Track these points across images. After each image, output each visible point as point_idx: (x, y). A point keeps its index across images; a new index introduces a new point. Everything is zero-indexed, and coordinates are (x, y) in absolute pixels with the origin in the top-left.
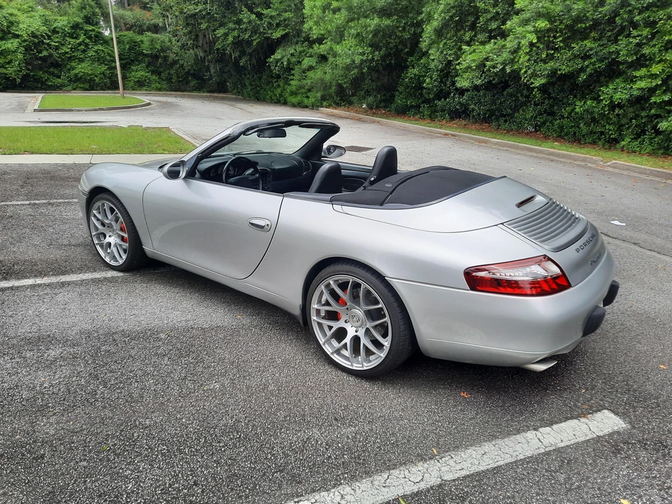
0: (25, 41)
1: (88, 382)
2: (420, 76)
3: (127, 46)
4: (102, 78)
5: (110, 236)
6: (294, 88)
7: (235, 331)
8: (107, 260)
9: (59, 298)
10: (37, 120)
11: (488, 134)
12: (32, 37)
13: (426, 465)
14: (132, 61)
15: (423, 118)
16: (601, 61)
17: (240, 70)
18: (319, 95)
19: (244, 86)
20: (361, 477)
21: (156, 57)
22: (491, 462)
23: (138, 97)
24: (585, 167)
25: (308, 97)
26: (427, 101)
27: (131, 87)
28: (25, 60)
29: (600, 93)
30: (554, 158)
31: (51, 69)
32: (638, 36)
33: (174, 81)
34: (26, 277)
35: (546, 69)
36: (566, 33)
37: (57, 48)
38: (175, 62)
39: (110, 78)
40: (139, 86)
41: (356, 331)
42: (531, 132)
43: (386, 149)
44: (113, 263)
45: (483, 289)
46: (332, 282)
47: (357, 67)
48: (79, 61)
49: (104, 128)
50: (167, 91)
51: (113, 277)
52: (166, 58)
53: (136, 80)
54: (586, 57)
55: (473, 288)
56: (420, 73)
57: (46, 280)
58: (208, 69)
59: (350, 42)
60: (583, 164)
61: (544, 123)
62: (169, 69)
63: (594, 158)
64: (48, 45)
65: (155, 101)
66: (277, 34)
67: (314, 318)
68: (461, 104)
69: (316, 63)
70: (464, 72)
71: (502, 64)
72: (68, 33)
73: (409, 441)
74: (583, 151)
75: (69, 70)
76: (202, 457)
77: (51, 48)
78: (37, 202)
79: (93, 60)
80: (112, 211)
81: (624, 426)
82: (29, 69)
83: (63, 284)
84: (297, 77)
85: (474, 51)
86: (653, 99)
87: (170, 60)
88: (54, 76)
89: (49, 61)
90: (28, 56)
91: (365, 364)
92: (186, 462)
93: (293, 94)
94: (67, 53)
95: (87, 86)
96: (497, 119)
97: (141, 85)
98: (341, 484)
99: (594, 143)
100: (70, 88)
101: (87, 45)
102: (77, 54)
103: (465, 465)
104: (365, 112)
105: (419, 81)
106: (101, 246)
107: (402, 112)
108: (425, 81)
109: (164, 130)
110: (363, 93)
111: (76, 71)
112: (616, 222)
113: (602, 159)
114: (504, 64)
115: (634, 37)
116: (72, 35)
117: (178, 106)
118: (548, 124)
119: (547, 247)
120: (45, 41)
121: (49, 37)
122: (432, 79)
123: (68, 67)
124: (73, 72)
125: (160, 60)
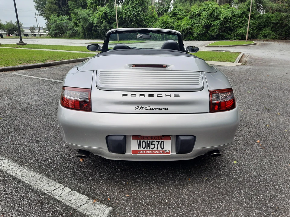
0: (221, 21)
3: (265, 20)
12: (225, 19)
14: (265, 26)
21: (277, 23)
27: (260, 38)
28: (219, 28)
31: (228, 32)
33: (283, 35)
37: (233, 23)
38: (287, 25)
39: (251, 34)
48: (241, 27)
50: (278, 39)
52: (282, 24)
53: (263, 35)
62: (282, 29)
64: (230, 22)
72: (240, 16)
75: (235, 31)
82: (220, 32)
87: (284, 24)
88: (229, 34)
89: (228, 28)
90: (221, 27)
94: (236, 24)
95: (240, 38)
97: (265, 37)
100: (233, 39)
102: (241, 25)
111: (238, 32)
116: (241, 17)
120: (229, 20)
121: (231, 18)
123: (236, 30)
124: (236, 32)
125: (278, 25)
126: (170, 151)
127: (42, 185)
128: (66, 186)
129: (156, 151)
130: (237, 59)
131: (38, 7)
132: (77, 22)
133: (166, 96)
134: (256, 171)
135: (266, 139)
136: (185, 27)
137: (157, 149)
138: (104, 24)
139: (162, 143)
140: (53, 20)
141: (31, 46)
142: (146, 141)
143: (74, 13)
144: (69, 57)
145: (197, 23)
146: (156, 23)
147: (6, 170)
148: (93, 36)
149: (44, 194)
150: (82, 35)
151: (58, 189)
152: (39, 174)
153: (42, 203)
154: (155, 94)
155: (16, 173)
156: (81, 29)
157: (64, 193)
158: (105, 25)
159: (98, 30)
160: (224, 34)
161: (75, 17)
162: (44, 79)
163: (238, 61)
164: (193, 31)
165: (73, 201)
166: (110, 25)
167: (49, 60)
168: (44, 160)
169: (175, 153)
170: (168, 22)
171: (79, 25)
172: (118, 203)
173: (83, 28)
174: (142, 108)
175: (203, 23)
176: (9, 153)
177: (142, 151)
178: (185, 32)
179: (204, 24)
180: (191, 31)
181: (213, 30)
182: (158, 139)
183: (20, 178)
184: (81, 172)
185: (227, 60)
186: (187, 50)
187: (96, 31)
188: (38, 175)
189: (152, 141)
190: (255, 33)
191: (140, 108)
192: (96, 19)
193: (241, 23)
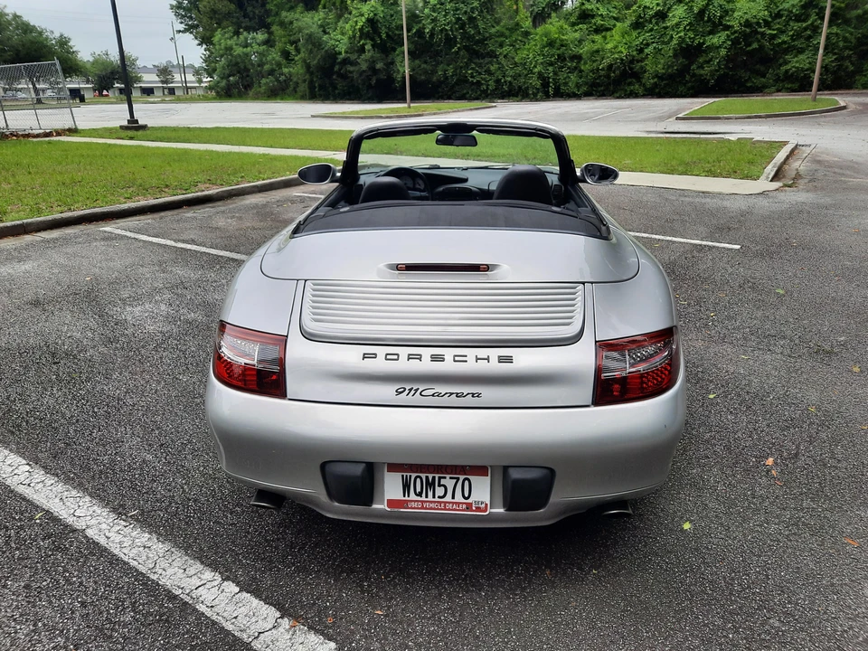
0: (735, 32)
12: (745, 26)
27: (862, 85)
28: (727, 56)
31: (758, 66)
37: (773, 37)
39: (834, 73)
48: (798, 52)
64: (763, 34)
72: (796, 15)
75: (781, 65)
77: (764, 38)
82: (729, 68)
88: (758, 74)
89: (758, 55)
90: (732, 51)
94: (784, 42)
95: (796, 86)
100: (773, 89)
102: (798, 43)
111: (788, 67)
116: (800, 17)
120: (759, 30)
121: (767, 24)
123: (781, 61)
124: (784, 68)
126: (486, 505)
127: (170, 571)
128: (227, 579)
129: (449, 503)
130: (770, 167)
131: (179, 6)
132: (291, 48)
133: (477, 359)
134: (742, 556)
135: (796, 455)
136: (616, 56)
137: (453, 498)
138: (367, 55)
139: (467, 482)
140: (223, 47)
141: (159, 135)
142: (423, 476)
143: (282, 24)
144: (260, 173)
145: (656, 40)
146: (527, 46)
147: (84, 527)
148: (337, 92)
149: (174, 598)
150: (303, 87)
151: (207, 586)
152: (163, 543)
153: (167, 621)
154: (449, 353)
155: (108, 538)
156: (301, 71)
157: (222, 597)
158: (372, 57)
159: (351, 72)
160: (744, 74)
161: (284, 36)
162: (189, 247)
163: (773, 174)
164: (642, 67)
165: (242, 621)
166: (387, 56)
167: (205, 183)
168: (177, 503)
169: (502, 510)
170: (562, 40)
171: (296, 58)
172: (353, 632)
173: (308, 67)
174: (413, 392)
175: (675, 42)
176: (93, 477)
177: (415, 501)
178: (617, 72)
179: (679, 44)
180: (637, 67)
181: (708, 62)
182: (456, 474)
183: (116, 552)
184: (267, 541)
185: (736, 172)
186: (583, 175)
187: (343, 76)
188: (160, 545)
189: (440, 478)
190: (847, 67)
191: (407, 392)
192: (345, 40)
193: (801, 37)
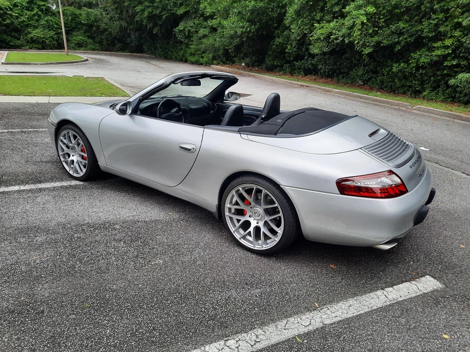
1: (68, 259)
2: (283, 44)
3: (70, 18)
4: (51, 41)
5: (73, 156)
6: (193, 51)
7: (168, 223)
8: (71, 172)
9: (39, 199)
10: (5, 70)
11: (332, 86)
13: (312, 314)
14: (74, 28)
15: (285, 74)
16: (411, 36)
17: (153, 37)
18: (211, 56)
19: (156, 48)
20: (269, 323)
21: (90, 26)
22: (355, 311)
23: (79, 55)
24: (399, 110)
25: (202, 57)
26: (288, 62)
27: (73, 48)
29: (410, 58)
30: (378, 103)
31: (13, 33)
32: (436, 19)
33: (104, 44)
34: (12, 185)
35: (372, 41)
36: (387, 16)
37: (17, 18)
38: (105, 30)
39: (57, 41)
40: (78, 47)
41: (257, 223)
42: (361, 85)
43: (273, 95)
44: (75, 175)
45: (349, 193)
46: (240, 189)
47: (238, 37)
48: (34, 27)
49: (56, 77)
50: (99, 51)
51: (76, 185)
52: (98, 27)
53: (76, 42)
54: (401, 34)
55: (342, 193)
56: (284, 41)
57: (27, 187)
58: (129, 36)
59: (233, 18)
60: (397, 107)
61: (370, 79)
62: (101, 35)
63: (405, 103)
64: (11, 15)
65: (91, 58)
66: (181, 11)
67: (227, 213)
68: (313, 65)
69: (209, 32)
70: (315, 42)
71: (342, 37)
72: (26, 7)
73: (298, 298)
74: (397, 98)
75: (27, 34)
76: (157, 310)
77: (12, 18)
78: (13, 130)
79: (44, 27)
80: (75, 137)
81: (441, 286)
83: (41, 190)
84: (195, 43)
85: (322, 27)
86: (446, 64)
87: (102, 28)
88: (15, 38)
89: (11, 27)
91: (264, 246)
92: (145, 314)
93: (192, 54)
94: (25, 21)
95: (40, 46)
96: (338, 76)
97: (79, 46)
98: (255, 328)
99: (404, 93)
100: (27, 47)
101: (39, 16)
102: (32, 22)
103: (338, 314)
104: (244, 69)
105: (283, 47)
106: (67, 163)
107: (270, 70)
108: (287, 47)
109: (100, 79)
110: (242, 55)
111: (32, 35)
112: (423, 148)
113: (410, 104)
114: (344, 36)
115: (434, 20)
116: (28, 8)
117: (108, 62)
118: (373, 79)
119: (391, 164)
120: (8, 12)
121: (11, 10)
122: (292, 46)
123: (26, 32)
124: (30, 36)
125: (94, 28)
160: (8, 38)
193: (33, 19)
